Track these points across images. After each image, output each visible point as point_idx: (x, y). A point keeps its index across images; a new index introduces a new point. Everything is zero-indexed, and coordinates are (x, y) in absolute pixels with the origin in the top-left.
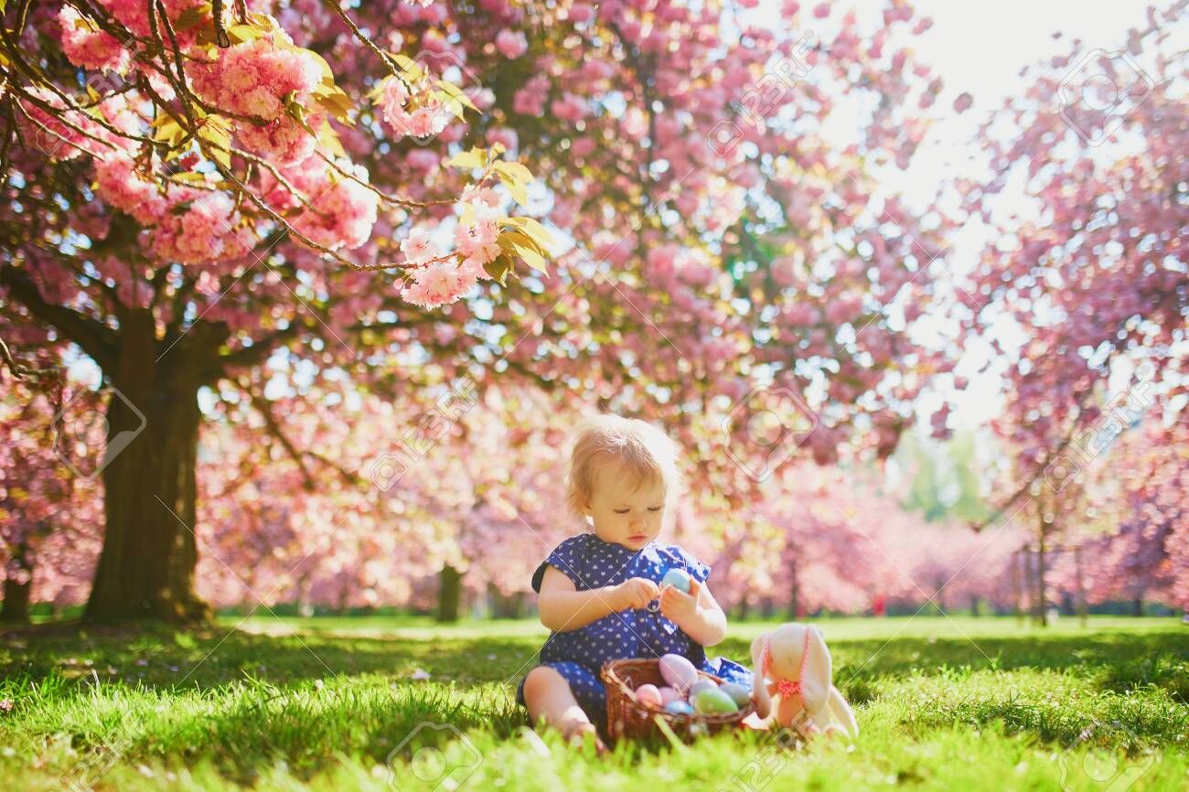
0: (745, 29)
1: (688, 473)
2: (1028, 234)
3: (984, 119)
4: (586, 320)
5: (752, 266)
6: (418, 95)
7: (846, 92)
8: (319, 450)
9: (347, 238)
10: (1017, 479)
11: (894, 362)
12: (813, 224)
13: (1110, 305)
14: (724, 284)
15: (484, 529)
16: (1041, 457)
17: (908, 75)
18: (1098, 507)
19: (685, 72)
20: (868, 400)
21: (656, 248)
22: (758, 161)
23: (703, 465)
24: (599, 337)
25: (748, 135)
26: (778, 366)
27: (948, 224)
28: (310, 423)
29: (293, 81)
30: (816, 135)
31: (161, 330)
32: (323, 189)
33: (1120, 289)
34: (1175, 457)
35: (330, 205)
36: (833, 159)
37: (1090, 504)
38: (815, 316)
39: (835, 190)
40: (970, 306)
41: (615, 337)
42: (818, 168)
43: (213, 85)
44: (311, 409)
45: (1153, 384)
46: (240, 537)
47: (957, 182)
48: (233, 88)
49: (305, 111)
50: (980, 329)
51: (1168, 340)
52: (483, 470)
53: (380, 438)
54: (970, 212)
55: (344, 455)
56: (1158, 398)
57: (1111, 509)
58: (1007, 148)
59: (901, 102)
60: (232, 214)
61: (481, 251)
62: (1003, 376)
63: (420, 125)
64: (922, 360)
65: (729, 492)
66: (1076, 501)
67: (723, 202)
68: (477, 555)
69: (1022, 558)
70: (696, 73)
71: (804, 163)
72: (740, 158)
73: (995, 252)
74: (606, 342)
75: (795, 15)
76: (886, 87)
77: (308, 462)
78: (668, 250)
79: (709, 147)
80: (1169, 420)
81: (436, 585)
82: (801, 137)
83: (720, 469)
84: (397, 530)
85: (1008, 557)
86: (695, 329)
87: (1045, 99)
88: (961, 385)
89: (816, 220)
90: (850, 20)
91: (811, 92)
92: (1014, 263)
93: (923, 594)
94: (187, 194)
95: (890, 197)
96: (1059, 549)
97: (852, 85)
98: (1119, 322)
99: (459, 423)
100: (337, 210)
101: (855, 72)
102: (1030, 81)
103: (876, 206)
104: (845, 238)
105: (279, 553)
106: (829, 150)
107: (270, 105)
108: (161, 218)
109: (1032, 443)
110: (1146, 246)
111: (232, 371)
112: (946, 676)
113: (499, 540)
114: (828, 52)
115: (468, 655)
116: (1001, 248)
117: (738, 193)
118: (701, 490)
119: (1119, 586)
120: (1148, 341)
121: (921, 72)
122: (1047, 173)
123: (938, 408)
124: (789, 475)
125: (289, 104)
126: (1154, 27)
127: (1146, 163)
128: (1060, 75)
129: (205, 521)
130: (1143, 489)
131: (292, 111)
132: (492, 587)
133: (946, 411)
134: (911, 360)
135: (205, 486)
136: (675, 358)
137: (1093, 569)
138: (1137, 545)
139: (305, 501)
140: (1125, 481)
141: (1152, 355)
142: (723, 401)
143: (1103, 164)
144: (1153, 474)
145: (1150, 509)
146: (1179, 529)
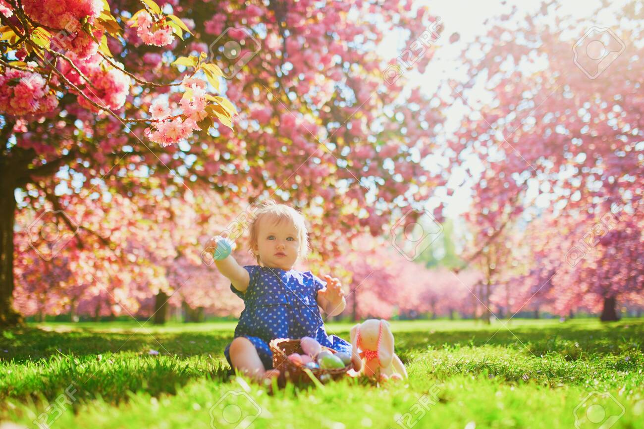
2: (487, 111)
3: (464, 47)
4: (244, 152)
5: (337, 125)
6: (157, 23)
7: (391, 29)
8: (86, 225)
9: (112, 103)
10: (476, 245)
11: (414, 180)
12: (372, 102)
13: (529, 151)
14: (322, 134)
15: (181, 271)
16: (491, 232)
17: (425, 22)
18: (518, 260)
19: (303, 14)
20: (399, 201)
21: (286, 113)
22: (341, 65)
24: (252, 163)
25: (338, 51)
26: (351, 181)
27: (444, 104)
28: (81, 209)
29: (87, 10)
30: (374, 52)
32: (98, 74)
33: (534, 143)
34: (559, 233)
35: (102, 83)
36: (383, 66)
37: (514, 259)
38: (372, 154)
39: (384, 84)
40: (455, 150)
41: (261, 163)
42: (376, 72)
43: (37, 10)
44: (82, 201)
45: (549, 194)
46: (39, 275)
47: (449, 81)
48: (50, 12)
49: (93, 28)
50: (459, 162)
51: (558, 171)
52: (182, 237)
53: (122, 218)
54: (455, 98)
55: (101, 228)
56: (552, 202)
57: (525, 261)
58: (476, 63)
60: (45, 86)
61: (196, 114)
62: (472, 188)
63: (159, 40)
64: (429, 179)
65: (322, 250)
66: (507, 257)
67: (323, 89)
68: (176, 286)
69: (478, 288)
70: (309, 15)
71: (368, 68)
72: (332, 64)
73: (469, 121)
74: (255, 165)
76: (414, 27)
77: (79, 231)
78: (292, 114)
79: (316, 57)
80: (556, 214)
81: (152, 303)
82: (366, 53)
83: (317, 238)
84: (132, 271)
85: (471, 287)
86: (306, 159)
87: (497, 38)
88: (450, 193)
89: (374, 99)
91: (373, 28)
92: (479, 126)
93: (424, 308)
94: (17, 74)
95: (414, 88)
96: (497, 283)
97: (395, 25)
98: (533, 160)
99: (168, 210)
100: (107, 87)
101: (396, 18)
102: (489, 27)
103: (406, 93)
104: (389, 110)
105: (63, 284)
106: (381, 61)
107: (72, 24)
108: (1, 87)
109: (487, 225)
110: (547, 119)
111: (35, 178)
112: (446, 350)
113: (190, 277)
114: (382, 6)
115: (178, 341)
116: (472, 118)
117: (331, 84)
119: (528, 303)
120: (547, 171)
121: (432, 19)
122: (497, 78)
123: (438, 205)
124: (355, 242)
125: (84, 24)
127: (548, 75)
128: (506, 25)
129: (17, 266)
130: (542, 251)
131: (84, 28)
132: (185, 304)
133: (441, 207)
134: (423, 179)
135: (18, 246)
136: (294, 175)
137: (515, 294)
138: (537, 281)
139: (78, 255)
140: (533, 247)
141: (549, 179)
142: (319, 200)
143: (526, 74)
144: (548, 242)
145: (545, 261)
146: (559, 272)
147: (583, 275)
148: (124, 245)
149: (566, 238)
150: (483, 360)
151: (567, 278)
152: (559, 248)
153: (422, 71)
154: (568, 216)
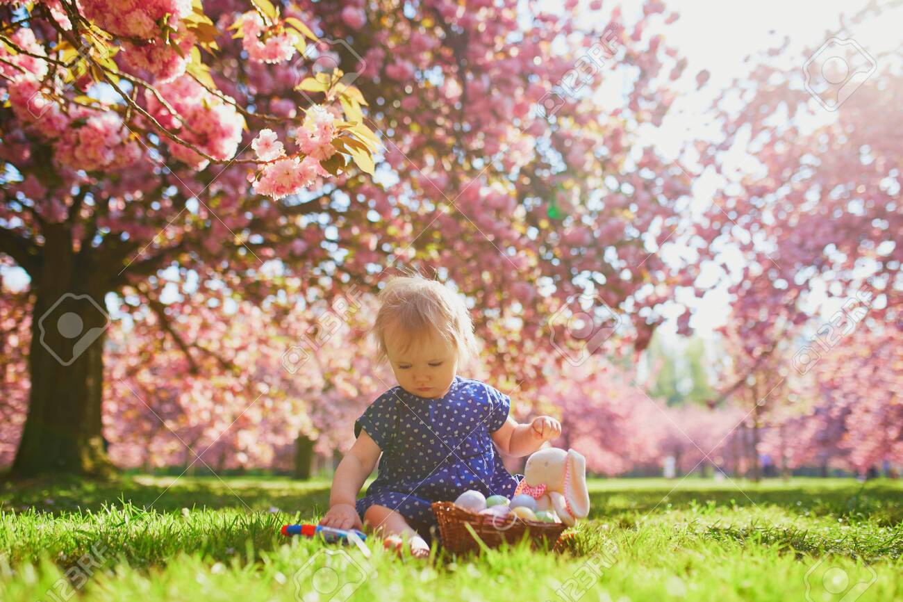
0: (537, 13)
1: (489, 363)
2: (749, 183)
3: (716, 95)
4: (410, 238)
5: (538, 202)
6: (271, 28)
7: (613, 68)
8: (203, 343)
9: (217, 154)
10: (737, 371)
11: (649, 277)
12: (588, 167)
13: (813, 236)
14: (520, 213)
15: (331, 408)
16: (758, 350)
17: (661, 56)
18: (797, 394)
19: (491, 46)
20: (628, 305)
23: (500, 357)
24: (420, 253)
25: (539, 96)
26: (557, 278)
27: (688, 174)
28: (195, 322)
29: (167, 6)
30: (590, 101)
31: (77, 246)
32: (198, 113)
33: (818, 225)
34: (856, 355)
35: (203, 126)
36: (603, 120)
37: (792, 392)
38: (588, 238)
39: (605, 143)
40: (705, 238)
41: (434, 254)
42: (592, 124)
44: (195, 311)
45: (842, 299)
46: (138, 411)
47: (697, 143)
48: (116, 11)
50: (711, 255)
51: (852, 267)
52: (330, 361)
53: (251, 334)
54: (705, 166)
55: (222, 347)
57: (807, 395)
58: (734, 116)
59: (656, 75)
60: (121, 128)
61: (318, 150)
62: (729, 291)
64: (668, 277)
65: (521, 377)
66: (781, 389)
67: (518, 147)
68: (325, 427)
69: (740, 432)
70: (498, 48)
71: (580, 121)
72: (531, 116)
73: (725, 197)
74: (427, 258)
75: (575, 8)
76: (646, 65)
77: (194, 352)
78: (475, 182)
79: (508, 106)
81: (293, 451)
82: (579, 101)
83: (514, 360)
84: (262, 406)
85: (730, 432)
86: (496, 246)
87: (763, 80)
88: (700, 294)
89: (589, 163)
90: (617, 12)
92: (739, 203)
94: (85, 113)
95: (647, 148)
96: (768, 426)
97: (619, 62)
98: (818, 249)
99: (312, 322)
100: (209, 130)
101: (621, 52)
102: (752, 66)
103: (636, 155)
105: (170, 425)
106: (600, 112)
107: (146, 25)
108: (62, 132)
109: (753, 341)
110: (836, 194)
111: (134, 279)
112: (695, 509)
113: (342, 416)
114: (600, 37)
116: (729, 192)
117: (530, 141)
118: (498, 375)
119: (811, 455)
120: (837, 268)
121: (671, 53)
122: (764, 137)
123: (682, 311)
124: (566, 365)
125: (162, 26)
126: (843, 28)
127: (837, 130)
128: (775, 62)
129: (111, 399)
130: (832, 380)
132: (337, 453)
133: (688, 314)
134: (661, 275)
135: (111, 371)
136: (480, 270)
137: (792, 441)
138: (826, 424)
139: (190, 383)
140: (819, 374)
141: (840, 278)
142: (517, 307)
143: (805, 131)
144: (839, 368)
145: (836, 394)
146: (857, 411)
147: (892, 415)
148: (252, 370)
149: (865, 362)
150: (750, 524)
151: (868, 419)
152: (855, 377)
153: (657, 124)
154: (868, 331)
